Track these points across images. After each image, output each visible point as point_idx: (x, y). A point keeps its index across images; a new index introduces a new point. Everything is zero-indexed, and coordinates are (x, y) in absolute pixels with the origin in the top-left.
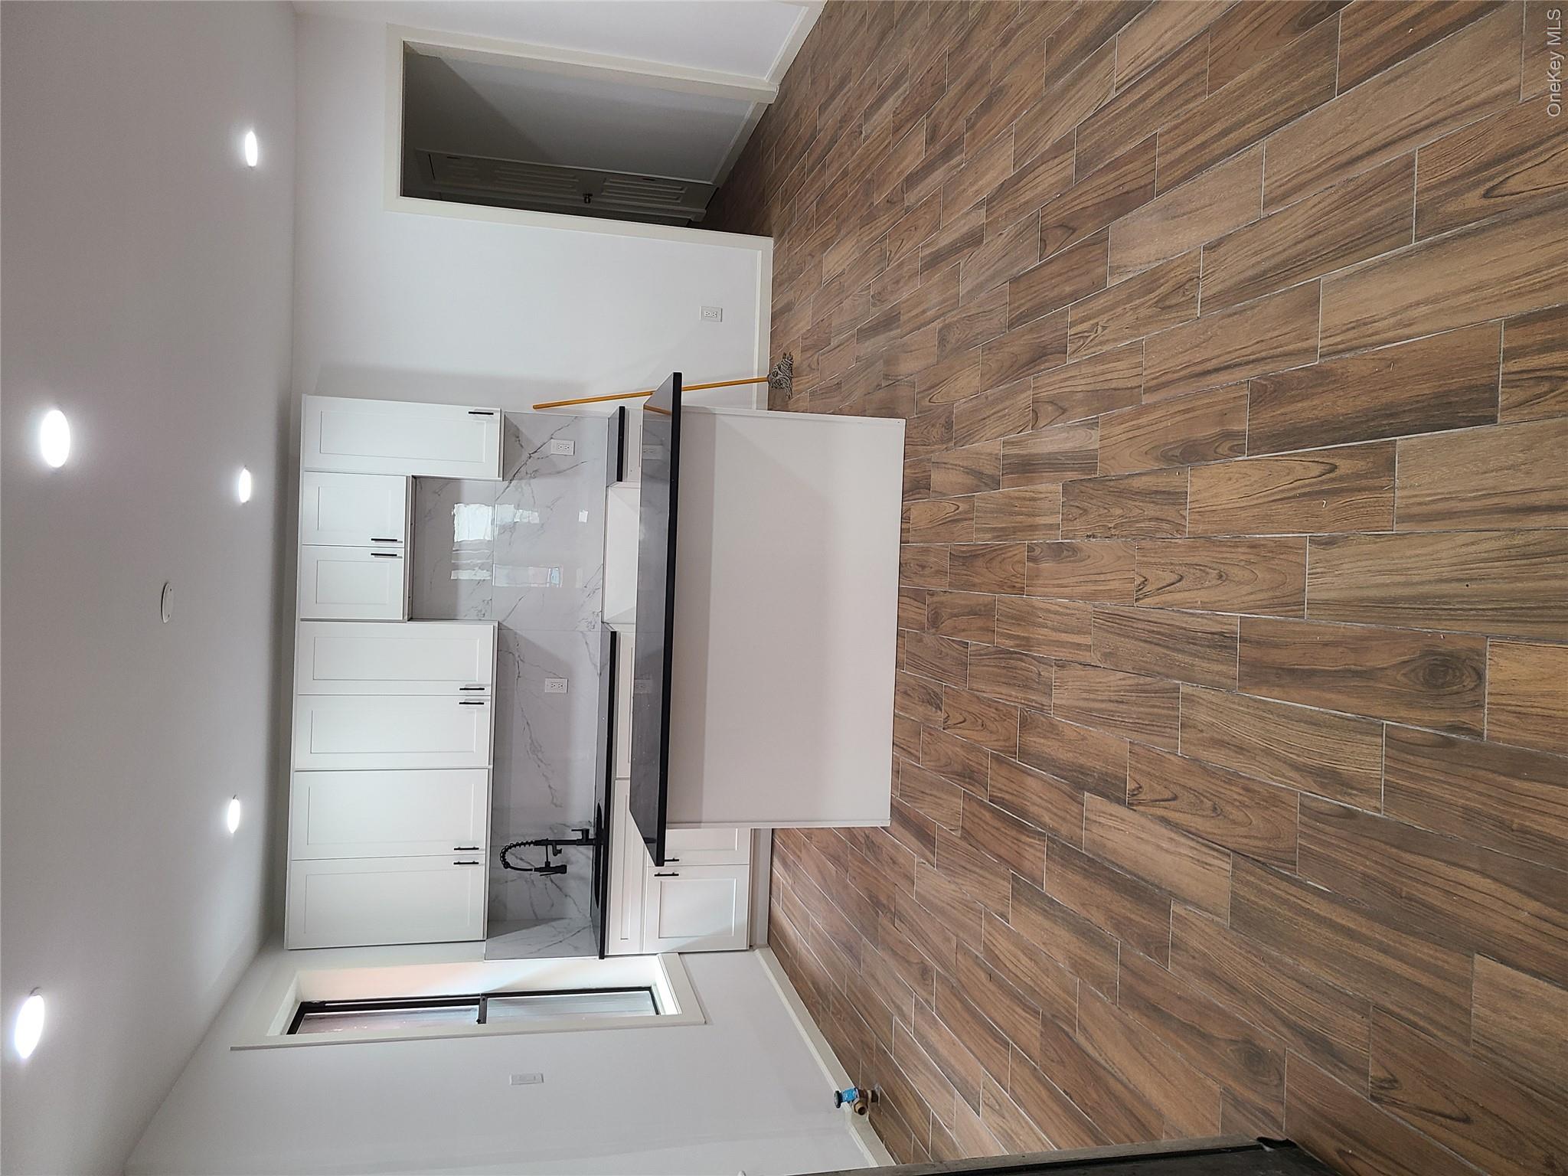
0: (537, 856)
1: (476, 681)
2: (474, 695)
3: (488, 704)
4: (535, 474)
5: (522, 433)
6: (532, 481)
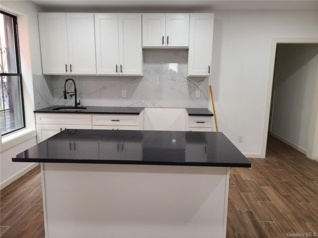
2: (119, 69)
3: (116, 74)
6: (187, 86)
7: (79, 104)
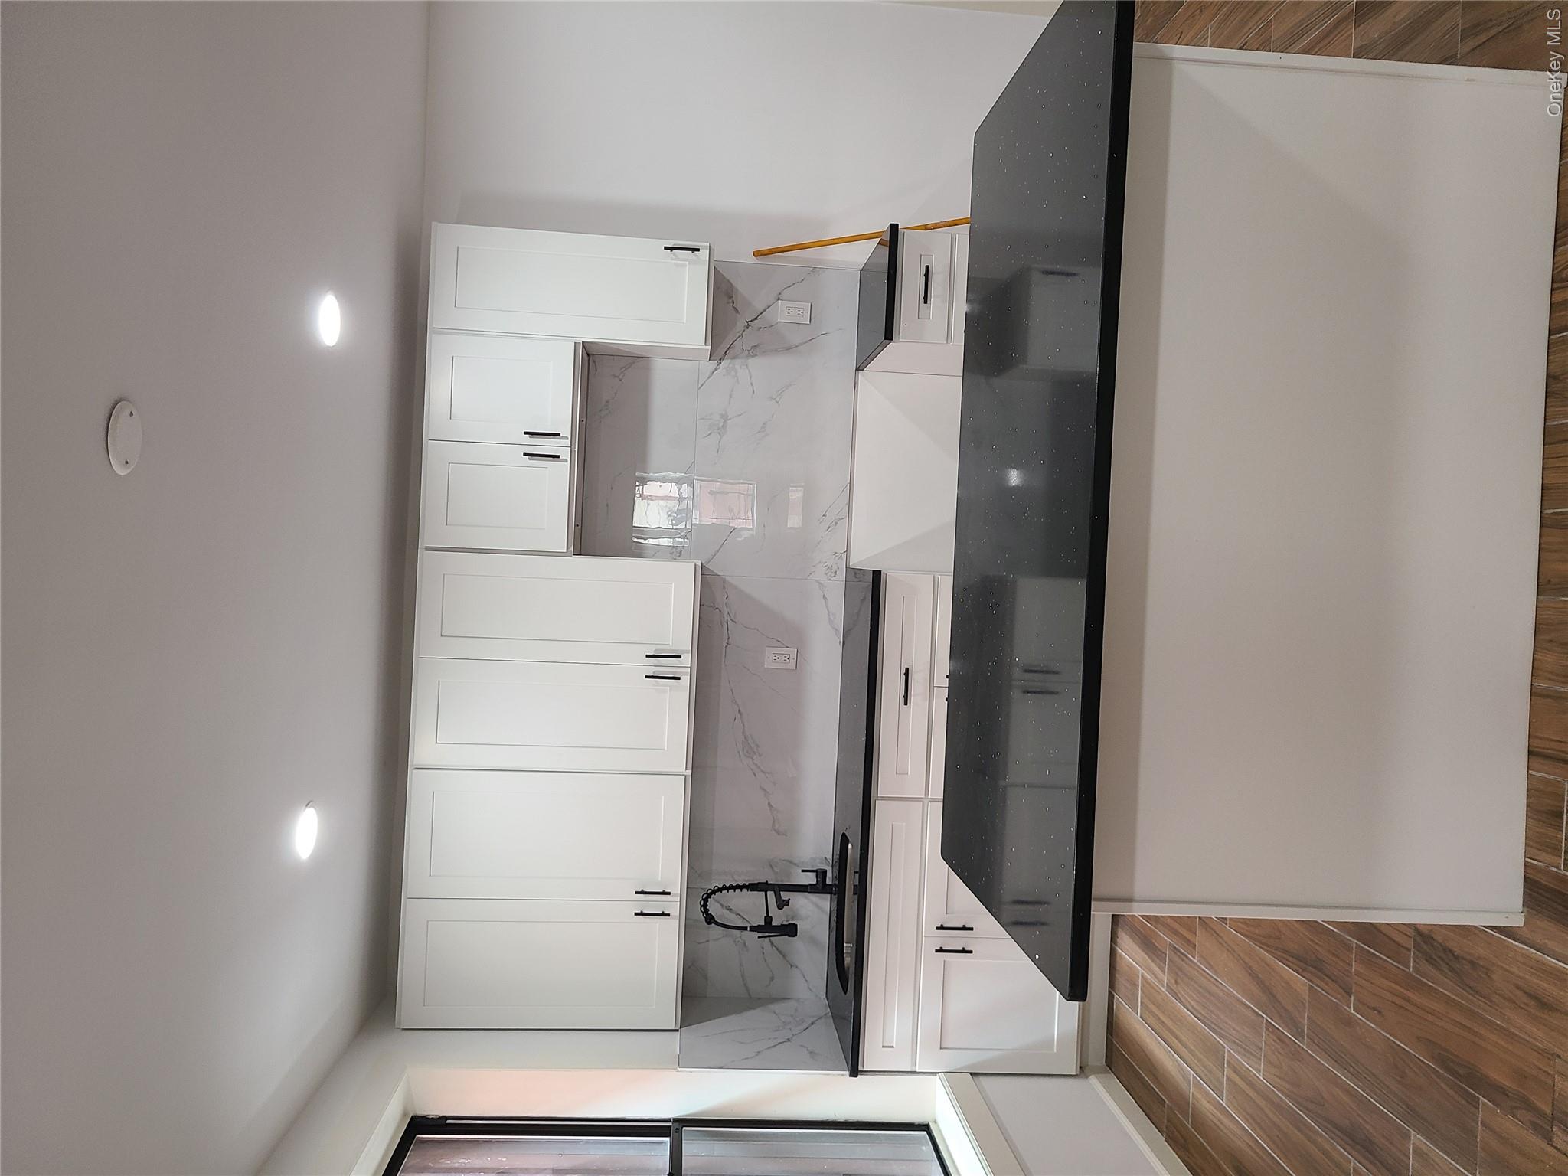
0: (752, 907)
1: (669, 647)
2: (666, 666)
3: (685, 680)
4: (755, 351)
5: (737, 290)
6: (751, 361)
7: (821, 874)
